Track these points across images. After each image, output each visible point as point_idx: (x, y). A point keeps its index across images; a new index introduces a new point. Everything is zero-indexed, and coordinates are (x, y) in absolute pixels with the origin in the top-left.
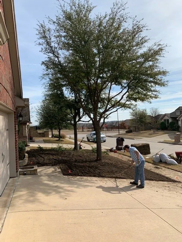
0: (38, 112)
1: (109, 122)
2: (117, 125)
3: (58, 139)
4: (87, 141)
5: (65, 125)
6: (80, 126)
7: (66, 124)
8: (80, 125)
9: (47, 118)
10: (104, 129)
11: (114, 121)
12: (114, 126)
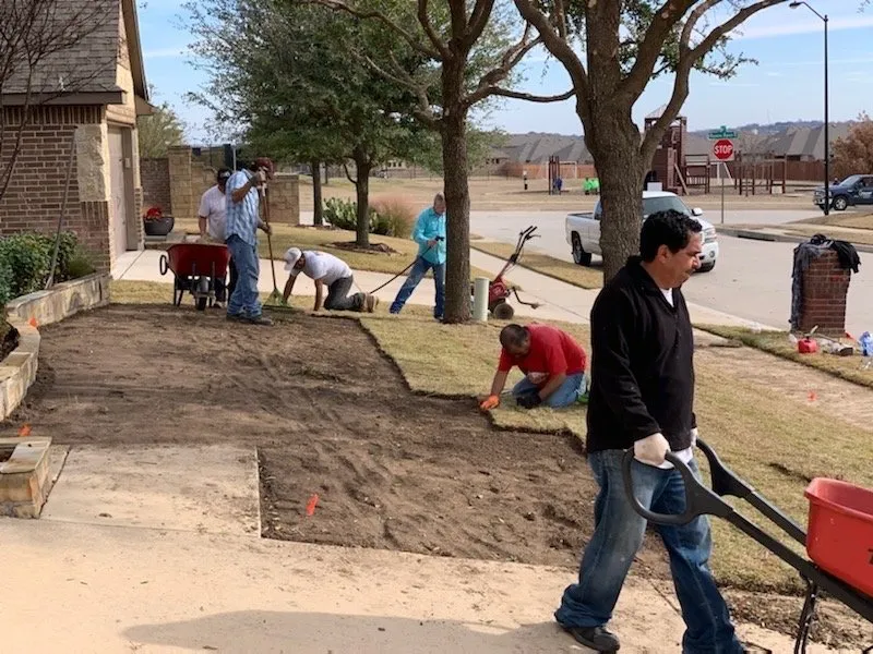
0: (207, 31)
1: (762, 129)
2: (819, 155)
3: (350, 236)
4: (570, 258)
5: (405, 133)
6: (537, 153)
7: (414, 130)
8: (536, 144)
9: (269, 74)
10: (716, 182)
11: (802, 124)
12: (797, 158)
